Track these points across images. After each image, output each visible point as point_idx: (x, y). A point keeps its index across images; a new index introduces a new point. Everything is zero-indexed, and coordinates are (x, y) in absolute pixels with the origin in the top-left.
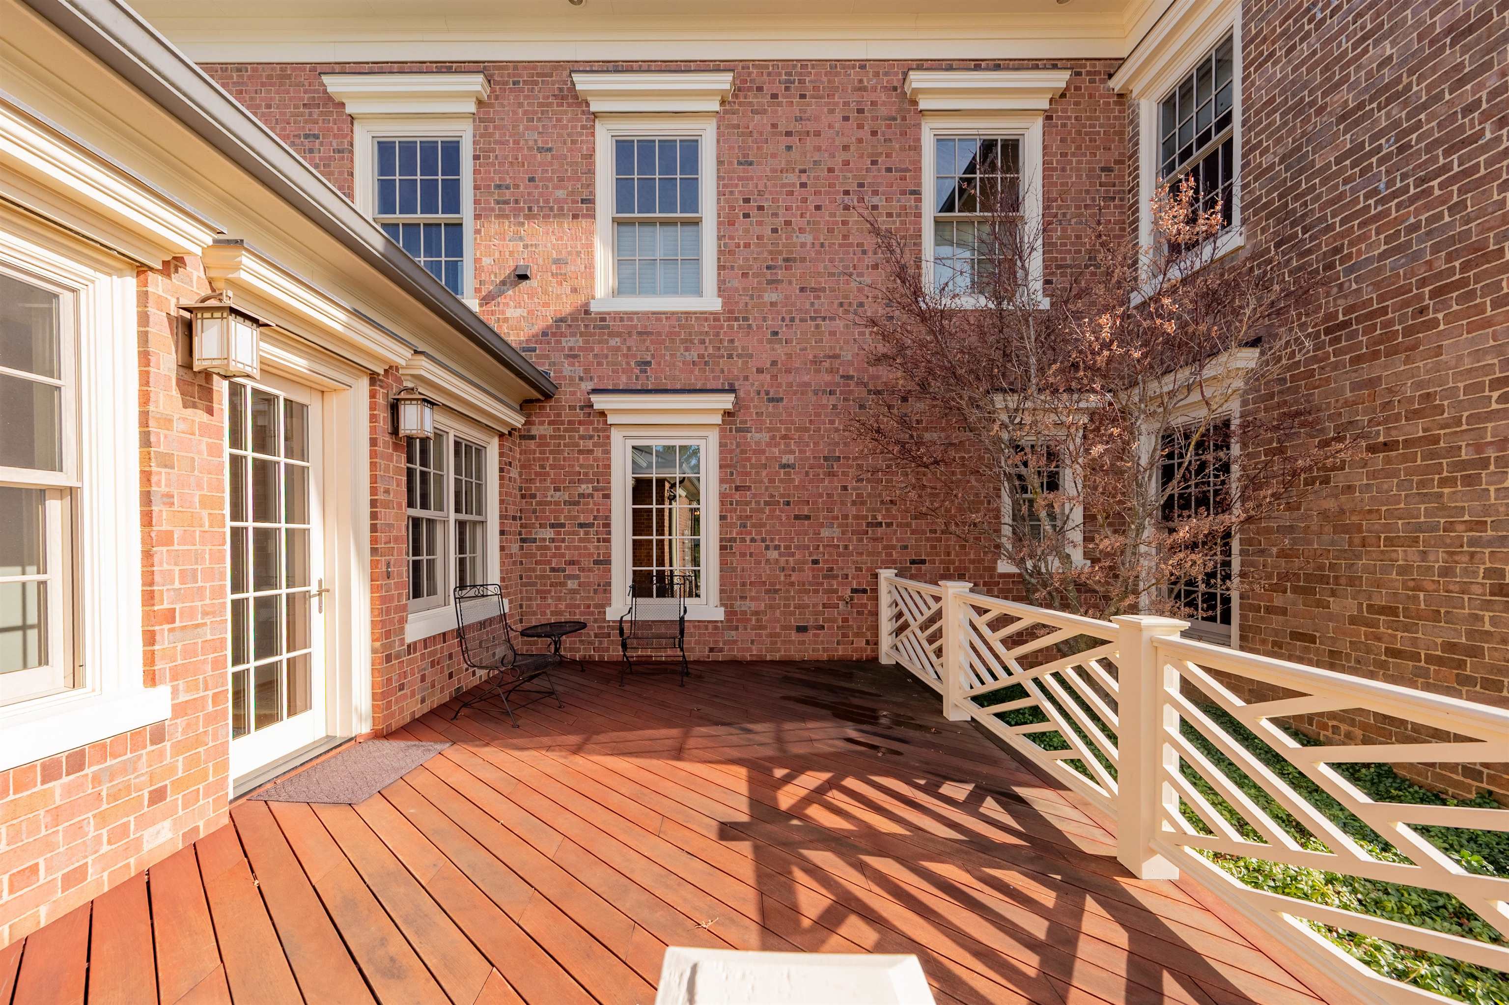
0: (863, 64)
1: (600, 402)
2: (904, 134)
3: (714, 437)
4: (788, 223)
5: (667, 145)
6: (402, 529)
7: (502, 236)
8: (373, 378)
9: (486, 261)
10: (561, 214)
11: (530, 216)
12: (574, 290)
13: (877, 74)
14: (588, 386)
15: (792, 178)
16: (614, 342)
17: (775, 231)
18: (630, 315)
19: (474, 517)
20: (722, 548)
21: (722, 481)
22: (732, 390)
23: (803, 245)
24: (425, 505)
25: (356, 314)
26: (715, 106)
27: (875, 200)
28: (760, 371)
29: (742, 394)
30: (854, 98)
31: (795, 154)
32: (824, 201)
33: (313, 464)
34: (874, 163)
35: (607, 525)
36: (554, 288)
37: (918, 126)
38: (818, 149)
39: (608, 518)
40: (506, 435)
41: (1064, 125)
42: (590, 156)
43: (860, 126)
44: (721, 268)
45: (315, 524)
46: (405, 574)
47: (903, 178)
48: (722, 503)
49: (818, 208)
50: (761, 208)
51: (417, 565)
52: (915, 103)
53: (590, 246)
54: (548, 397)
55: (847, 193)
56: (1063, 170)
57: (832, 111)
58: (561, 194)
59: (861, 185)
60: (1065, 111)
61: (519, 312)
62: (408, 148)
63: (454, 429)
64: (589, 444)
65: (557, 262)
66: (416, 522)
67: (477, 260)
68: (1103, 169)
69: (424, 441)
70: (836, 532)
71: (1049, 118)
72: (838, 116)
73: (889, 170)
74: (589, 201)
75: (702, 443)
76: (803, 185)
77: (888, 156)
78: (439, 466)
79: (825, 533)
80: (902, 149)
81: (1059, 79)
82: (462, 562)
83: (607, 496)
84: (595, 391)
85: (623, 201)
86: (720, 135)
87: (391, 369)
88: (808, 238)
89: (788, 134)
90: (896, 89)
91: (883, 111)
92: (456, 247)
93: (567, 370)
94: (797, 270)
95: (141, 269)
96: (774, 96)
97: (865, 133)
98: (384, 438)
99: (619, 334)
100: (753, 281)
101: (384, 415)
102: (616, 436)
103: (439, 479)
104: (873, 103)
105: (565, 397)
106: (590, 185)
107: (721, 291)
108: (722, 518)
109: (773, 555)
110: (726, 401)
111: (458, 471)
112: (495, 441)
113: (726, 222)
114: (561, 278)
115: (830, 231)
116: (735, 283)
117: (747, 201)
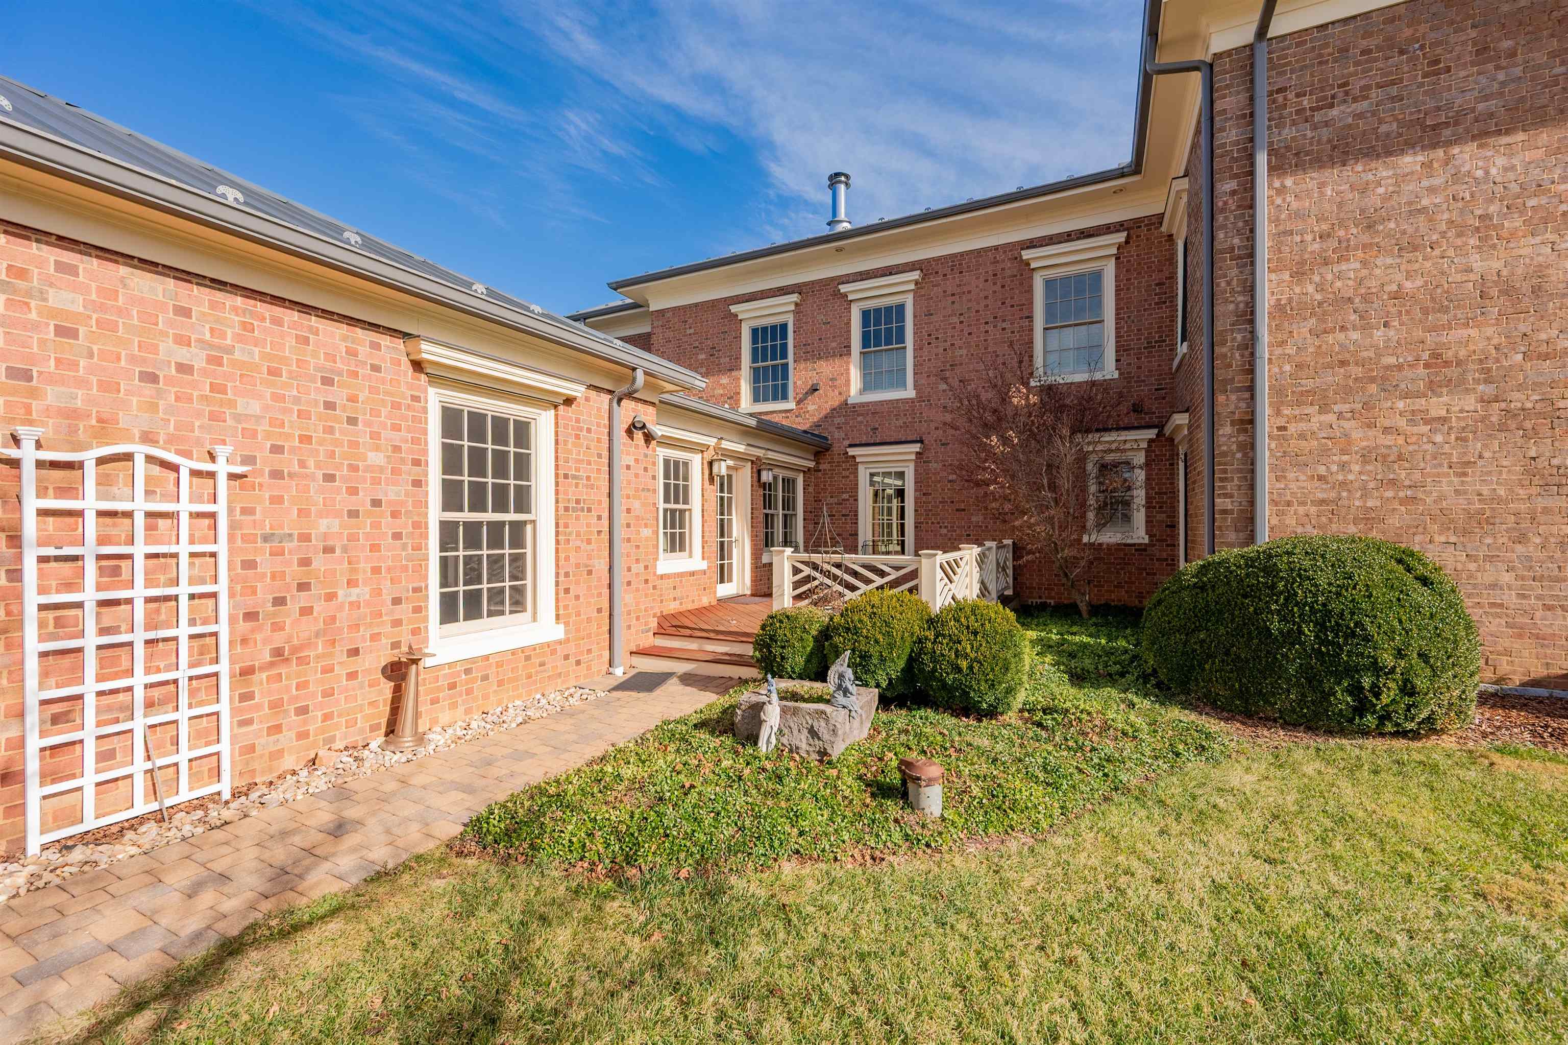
0: (996, 248)
1: (852, 452)
2: (1021, 284)
3: (912, 466)
4: (953, 345)
5: (889, 309)
6: (761, 518)
7: (806, 369)
8: (752, 462)
9: (799, 383)
10: (834, 356)
11: (820, 358)
12: (840, 394)
13: (1005, 252)
14: (847, 443)
15: (955, 320)
16: (860, 419)
17: (945, 350)
18: (868, 404)
19: (790, 512)
20: (916, 527)
21: (916, 491)
22: (921, 441)
23: (961, 356)
24: (770, 508)
25: (748, 445)
26: (912, 287)
27: (1004, 325)
28: (937, 428)
29: (926, 442)
30: (991, 269)
31: (956, 306)
32: (974, 329)
33: (734, 496)
34: (1003, 303)
35: (856, 515)
36: (831, 394)
37: (1031, 278)
38: (970, 300)
39: (857, 511)
40: (807, 472)
41: (1129, 261)
42: (848, 323)
43: (995, 284)
44: (915, 374)
45: (734, 517)
46: (763, 536)
47: (1021, 310)
48: (916, 503)
49: (970, 334)
50: (937, 338)
51: (767, 533)
52: (1028, 264)
53: (848, 369)
54: (827, 450)
55: (987, 323)
56: (1128, 289)
57: (978, 278)
58: (834, 344)
59: (995, 317)
60: (1129, 252)
61: (814, 407)
62: (764, 329)
63: (781, 473)
64: (847, 473)
65: (831, 380)
66: (767, 515)
67: (795, 383)
68: (1157, 285)
69: (770, 484)
70: (981, 518)
71: (1117, 259)
72: (982, 279)
73: (1012, 306)
74: (848, 347)
75: (906, 470)
76: (961, 322)
77: (1012, 298)
78: (776, 490)
79: (974, 519)
80: (1021, 292)
81: (1121, 237)
82: (786, 533)
83: (856, 500)
84: (851, 446)
85: (866, 343)
86: (915, 301)
87: (758, 458)
88: (964, 352)
89: (953, 295)
90: (1018, 259)
91: (1008, 273)
92: (785, 377)
93: (836, 435)
94: (958, 370)
95: (702, 452)
96: (945, 275)
97: (998, 288)
98: (756, 484)
99: (862, 415)
100: (933, 379)
101: (755, 475)
102: (861, 468)
103: (776, 496)
104: (1003, 269)
105: (836, 449)
106: (849, 338)
107: (916, 387)
108: (916, 511)
109: (944, 531)
110: (916, 447)
111: (783, 491)
112: (802, 475)
113: (918, 349)
114: (834, 387)
115: (977, 346)
116: (923, 382)
117: (929, 335)
